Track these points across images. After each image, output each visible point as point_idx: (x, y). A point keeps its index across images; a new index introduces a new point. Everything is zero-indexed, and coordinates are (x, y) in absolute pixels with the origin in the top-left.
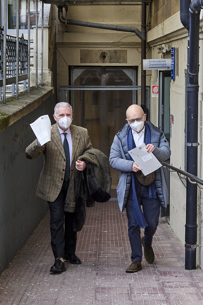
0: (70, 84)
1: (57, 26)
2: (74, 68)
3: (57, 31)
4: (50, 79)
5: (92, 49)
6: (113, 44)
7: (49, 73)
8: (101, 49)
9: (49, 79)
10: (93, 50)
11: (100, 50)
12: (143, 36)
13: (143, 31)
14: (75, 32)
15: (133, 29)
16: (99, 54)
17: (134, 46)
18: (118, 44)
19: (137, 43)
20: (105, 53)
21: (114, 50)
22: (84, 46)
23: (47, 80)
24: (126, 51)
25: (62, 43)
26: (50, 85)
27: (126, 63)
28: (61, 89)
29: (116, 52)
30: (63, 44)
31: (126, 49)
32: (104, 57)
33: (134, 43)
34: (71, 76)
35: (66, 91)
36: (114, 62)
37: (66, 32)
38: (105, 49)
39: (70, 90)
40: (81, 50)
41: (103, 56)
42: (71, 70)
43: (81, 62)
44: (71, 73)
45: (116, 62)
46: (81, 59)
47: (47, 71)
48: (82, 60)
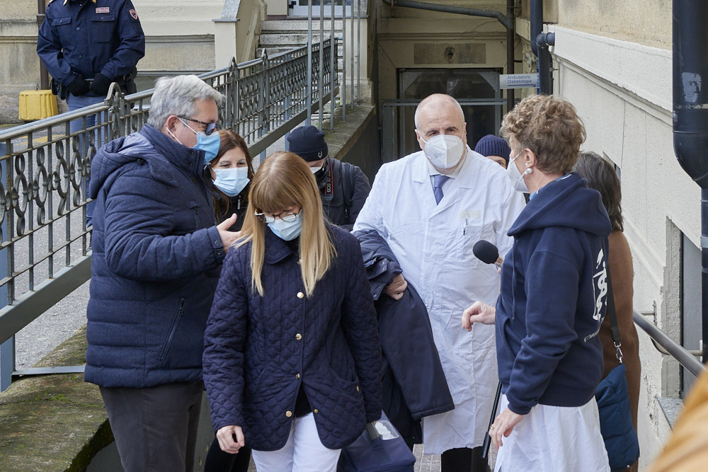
0: (398, 97)
1: (379, 10)
2: (405, 71)
3: (378, 16)
4: (370, 94)
5: (432, 42)
6: (464, 35)
7: (369, 84)
8: (445, 42)
9: (368, 93)
10: (434, 45)
11: (445, 44)
12: (509, 24)
13: (510, 16)
14: (406, 17)
15: (493, 13)
16: (443, 51)
17: (496, 38)
18: (471, 34)
19: (500, 34)
20: (451, 48)
21: (466, 44)
22: (420, 38)
23: (366, 95)
24: (485, 44)
25: (387, 34)
26: (370, 102)
27: (485, 63)
28: (385, 104)
29: (468, 46)
30: (387, 36)
31: (484, 42)
32: (451, 54)
33: (496, 32)
34: (401, 84)
35: (393, 108)
36: (467, 63)
37: (392, 17)
38: (452, 43)
39: (398, 107)
40: (415, 45)
41: (449, 53)
42: (400, 74)
43: (415, 63)
44: (401, 78)
45: (469, 63)
46: (415, 58)
47: (365, 82)
48: (417, 60)
